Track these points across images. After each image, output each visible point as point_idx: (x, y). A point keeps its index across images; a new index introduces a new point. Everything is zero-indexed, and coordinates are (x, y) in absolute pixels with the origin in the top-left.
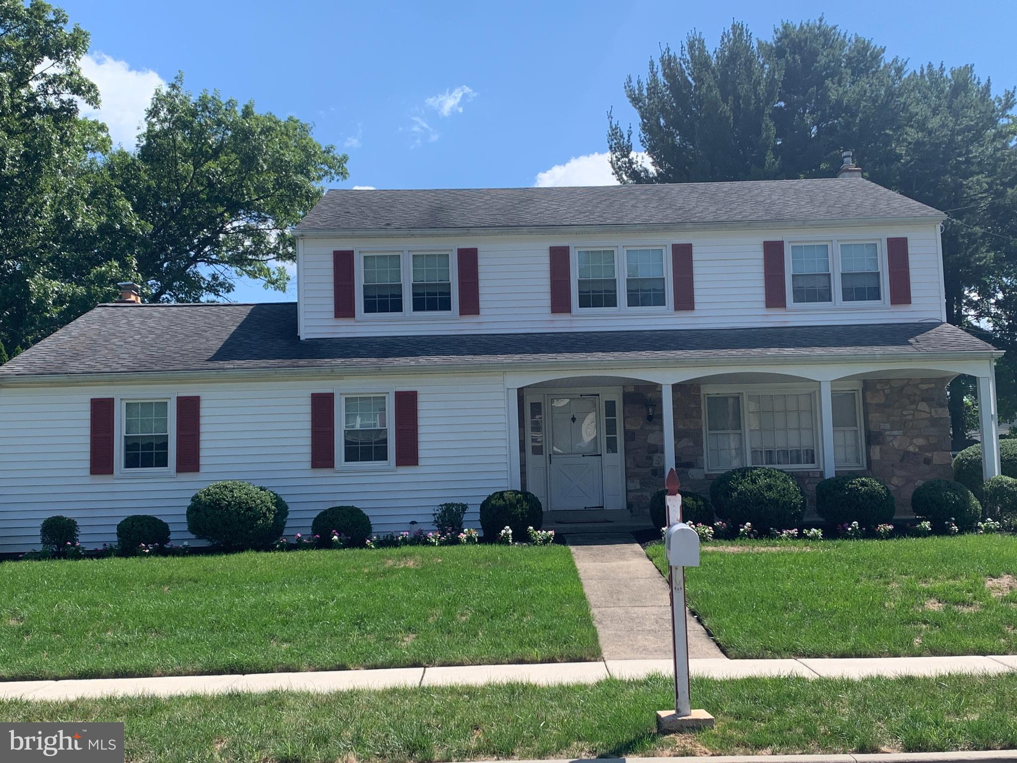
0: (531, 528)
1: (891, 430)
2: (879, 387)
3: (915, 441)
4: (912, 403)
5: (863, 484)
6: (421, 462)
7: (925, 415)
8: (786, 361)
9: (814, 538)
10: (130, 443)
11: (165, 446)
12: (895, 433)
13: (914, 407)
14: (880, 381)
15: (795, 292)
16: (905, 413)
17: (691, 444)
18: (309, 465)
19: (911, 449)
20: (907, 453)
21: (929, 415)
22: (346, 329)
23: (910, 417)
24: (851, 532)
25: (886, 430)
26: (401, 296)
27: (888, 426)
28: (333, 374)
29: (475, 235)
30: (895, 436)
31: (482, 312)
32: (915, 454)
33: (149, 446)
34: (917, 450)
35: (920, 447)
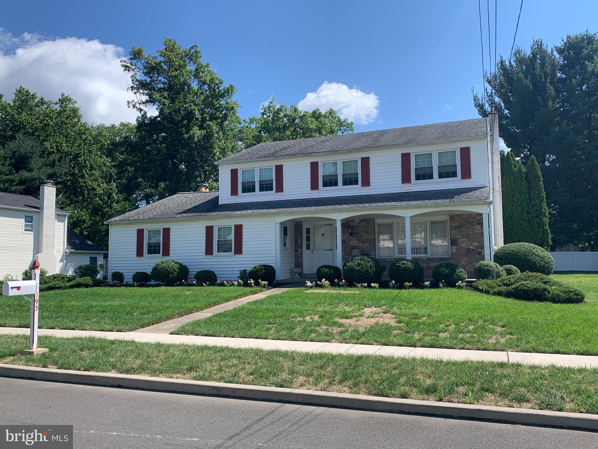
0: (260, 280)
1: (461, 238)
2: (456, 218)
3: (473, 244)
4: (473, 225)
5: (403, 264)
6: (243, 253)
7: (478, 231)
8: (386, 208)
9: (374, 287)
10: (150, 245)
11: (159, 246)
12: (463, 240)
13: (473, 227)
14: (457, 215)
15: (416, 176)
16: (468, 230)
17: (369, 245)
18: (204, 254)
19: (471, 247)
20: (469, 249)
21: (480, 231)
22: (235, 200)
23: (471, 232)
24: (391, 285)
25: (459, 239)
26: (255, 186)
27: (460, 236)
28: (211, 218)
29: (281, 159)
30: (463, 241)
31: (284, 191)
32: (473, 250)
33: (155, 246)
34: (474, 248)
35: (476, 247)
